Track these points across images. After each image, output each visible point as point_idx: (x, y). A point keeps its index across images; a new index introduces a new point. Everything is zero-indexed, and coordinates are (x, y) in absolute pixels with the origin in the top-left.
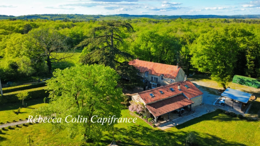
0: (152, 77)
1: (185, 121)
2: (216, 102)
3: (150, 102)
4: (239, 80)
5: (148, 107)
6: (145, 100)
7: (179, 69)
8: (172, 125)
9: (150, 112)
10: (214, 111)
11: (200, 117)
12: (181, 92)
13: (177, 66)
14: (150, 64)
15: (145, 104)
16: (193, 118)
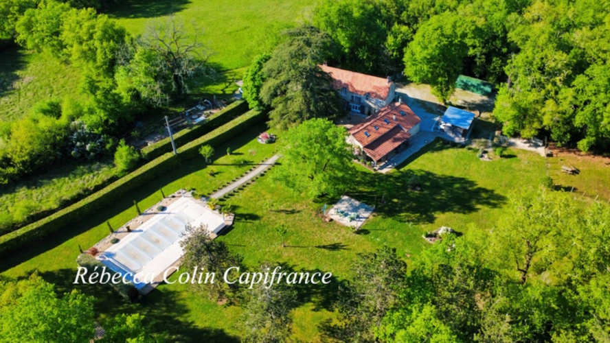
0: (353, 97)
1: (403, 159)
2: (434, 126)
3: (367, 144)
4: (463, 84)
5: (366, 150)
6: (360, 141)
7: (390, 83)
8: (390, 166)
9: (368, 155)
10: (433, 140)
11: (418, 152)
12: (397, 123)
13: (387, 80)
14: (348, 75)
15: (361, 147)
16: (411, 154)
